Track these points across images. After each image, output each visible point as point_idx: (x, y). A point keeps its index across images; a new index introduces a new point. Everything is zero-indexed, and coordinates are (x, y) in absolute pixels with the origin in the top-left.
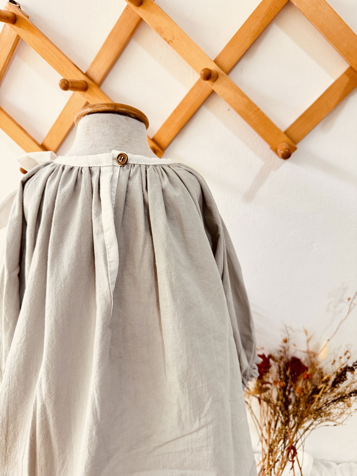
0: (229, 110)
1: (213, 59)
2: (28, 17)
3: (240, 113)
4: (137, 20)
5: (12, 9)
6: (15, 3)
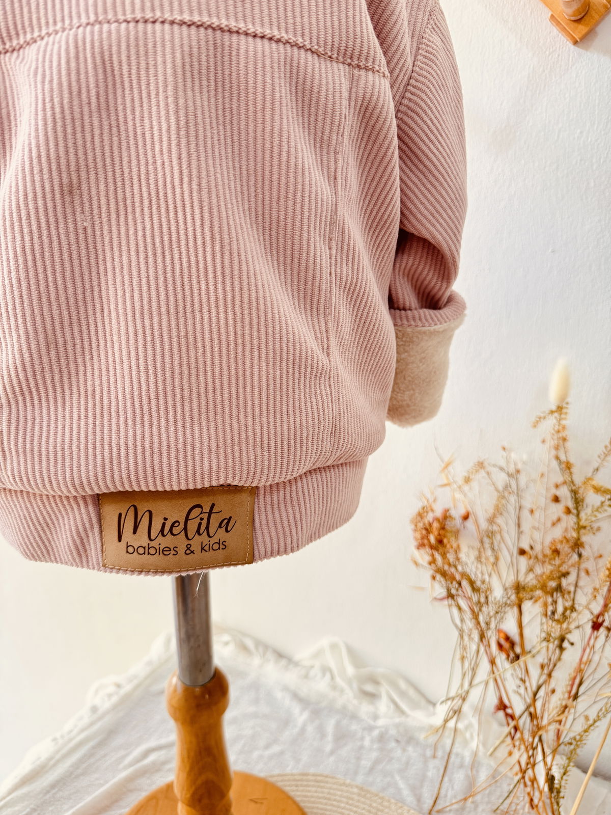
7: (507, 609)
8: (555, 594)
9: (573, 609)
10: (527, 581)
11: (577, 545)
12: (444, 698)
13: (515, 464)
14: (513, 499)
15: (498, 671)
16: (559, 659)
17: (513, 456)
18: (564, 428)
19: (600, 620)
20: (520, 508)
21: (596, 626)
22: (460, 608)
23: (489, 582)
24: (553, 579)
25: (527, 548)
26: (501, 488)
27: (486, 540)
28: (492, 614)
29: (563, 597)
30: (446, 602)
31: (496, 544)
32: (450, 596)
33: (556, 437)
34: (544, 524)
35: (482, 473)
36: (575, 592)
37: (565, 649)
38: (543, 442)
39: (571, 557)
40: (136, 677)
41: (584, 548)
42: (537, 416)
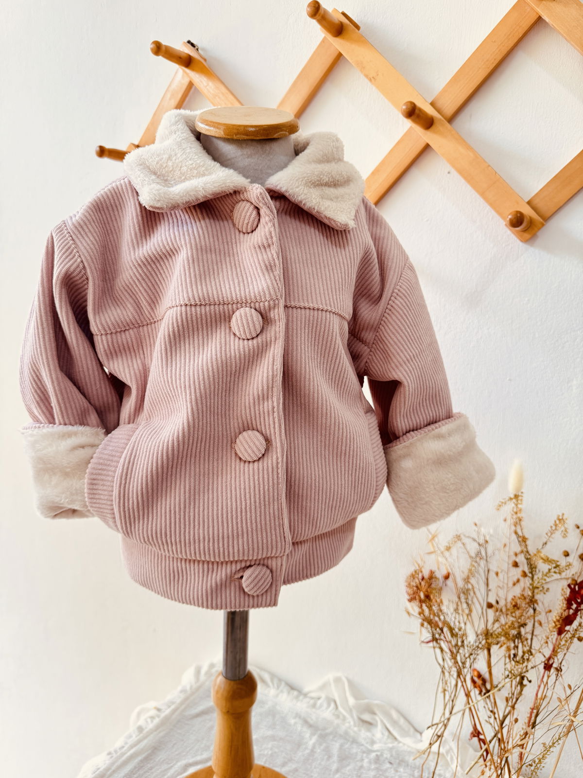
1: (430, 101)
2: (205, 60)
5: (188, 50)
6: (193, 45)
7: (480, 651)
8: (516, 640)
9: (530, 652)
10: (494, 629)
11: (532, 602)
12: (430, 724)
14: (482, 563)
15: (472, 702)
16: (520, 693)
17: (483, 530)
18: (520, 510)
19: (551, 662)
20: (488, 571)
21: (548, 667)
22: (442, 650)
23: (465, 630)
24: (514, 628)
25: (494, 603)
26: (473, 555)
27: (463, 597)
28: (467, 655)
29: (522, 642)
30: (431, 644)
31: (470, 598)
32: (434, 639)
33: (515, 517)
34: (507, 584)
35: (459, 544)
36: (532, 639)
37: (525, 686)
38: (505, 520)
39: (528, 611)
40: (173, 703)
41: (538, 604)
42: (500, 502)
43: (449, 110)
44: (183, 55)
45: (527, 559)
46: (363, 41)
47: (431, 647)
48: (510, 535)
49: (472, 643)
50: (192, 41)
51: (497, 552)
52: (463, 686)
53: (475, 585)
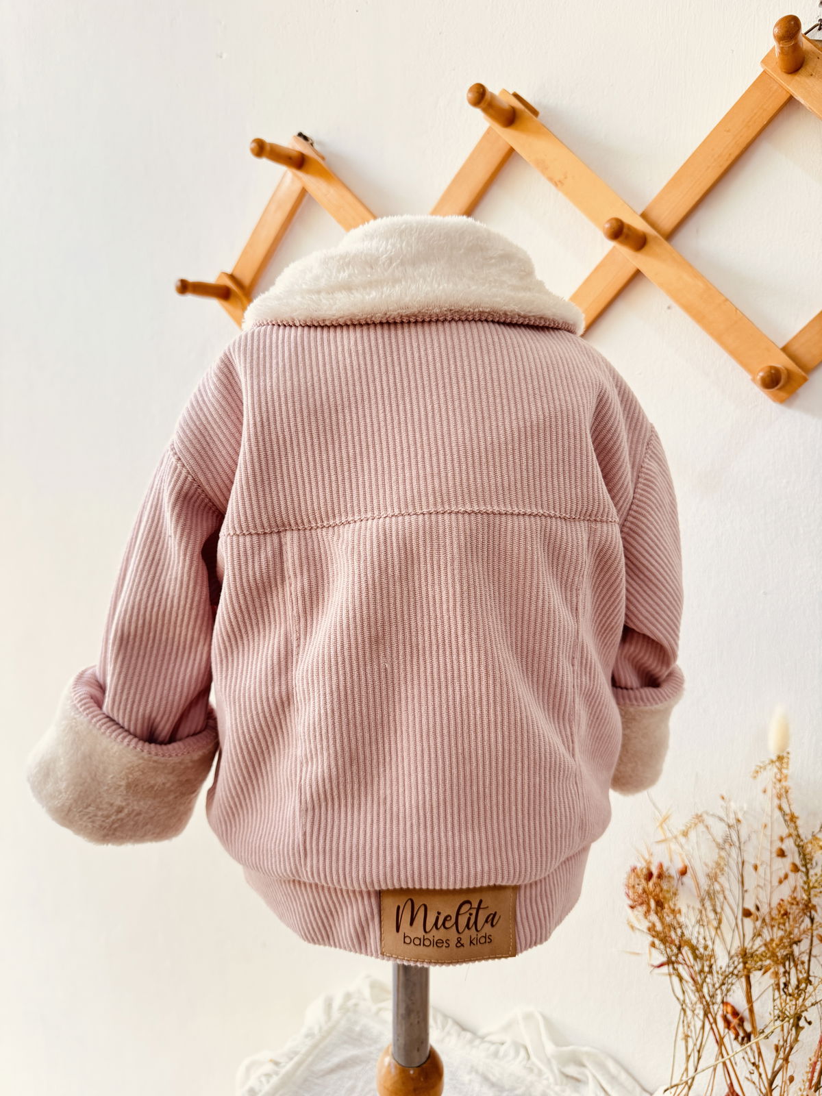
0: (669, 308)
1: (640, 212)
2: (323, 158)
3: (688, 309)
4: (505, 150)
5: (300, 147)
6: (306, 138)
7: (733, 979)
8: (787, 963)
9: (808, 982)
10: (755, 947)
11: (808, 907)
12: (668, 1086)
13: (735, 813)
15: (728, 1054)
16: (796, 1040)
17: (733, 805)
18: (786, 777)
20: (743, 863)
22: (681, 979)
23: (713, 950)
24: (785, 947)
25: (753, 909)
26: (720, 841)
27: (707, 902)
28: (717, 985)
29: (796, 966)
30: (665, 969)
31: (718, 904)
32: (669, 962)
33: (778, 786)
34: (771, 882)
35: (701, 828)
36: (809, 961)
37: (803, 1028)
38: (765, 792)
39: (803, 921)
40: (296, 1053)
41: (816, 911)
42: (757, 766)
43: (668, 223)
44: (294, 154)
45: (798, 846)
46: (543, 131)
47: (664, 974)
48: (772, 811)
49: (723, 969)
50: (306, 133)
51: (754, 836)
52: (712, 1028)
53: (726, 885)
